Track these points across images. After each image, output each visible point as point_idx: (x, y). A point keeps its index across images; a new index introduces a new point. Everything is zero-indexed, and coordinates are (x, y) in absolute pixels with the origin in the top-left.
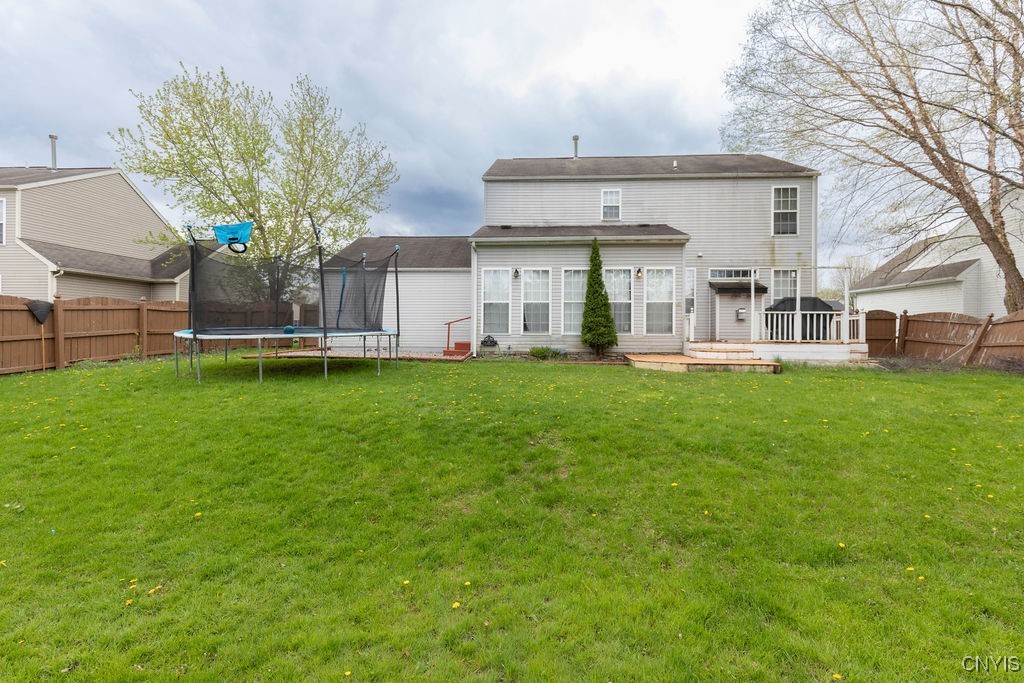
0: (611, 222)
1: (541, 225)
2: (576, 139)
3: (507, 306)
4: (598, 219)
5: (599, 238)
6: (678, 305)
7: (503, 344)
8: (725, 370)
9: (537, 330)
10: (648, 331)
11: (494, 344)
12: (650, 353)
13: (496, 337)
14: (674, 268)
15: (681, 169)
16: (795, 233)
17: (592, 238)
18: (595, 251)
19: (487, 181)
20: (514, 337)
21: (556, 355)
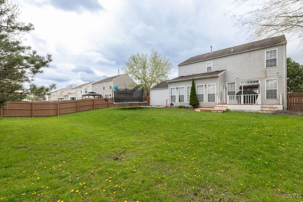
0: (209, 71)
1: (191, 75)
2: (211, 47)
3: (175, 96)
4: (206, 71)
5: (194, 78)
6: (217, 94)
7: (175, 105)
8: (209, 112)
9: (182, 102)
10: (208, 101)
11: (173, 105)
12: (209, 107)
13: (173, 103)
14: (215, 84)
15: (233, 52)
16: (276, 66)
17: (192, 78)
18: (193, 82)
19: (179, 66)
20: (177, 103)
21: (185, 107)
